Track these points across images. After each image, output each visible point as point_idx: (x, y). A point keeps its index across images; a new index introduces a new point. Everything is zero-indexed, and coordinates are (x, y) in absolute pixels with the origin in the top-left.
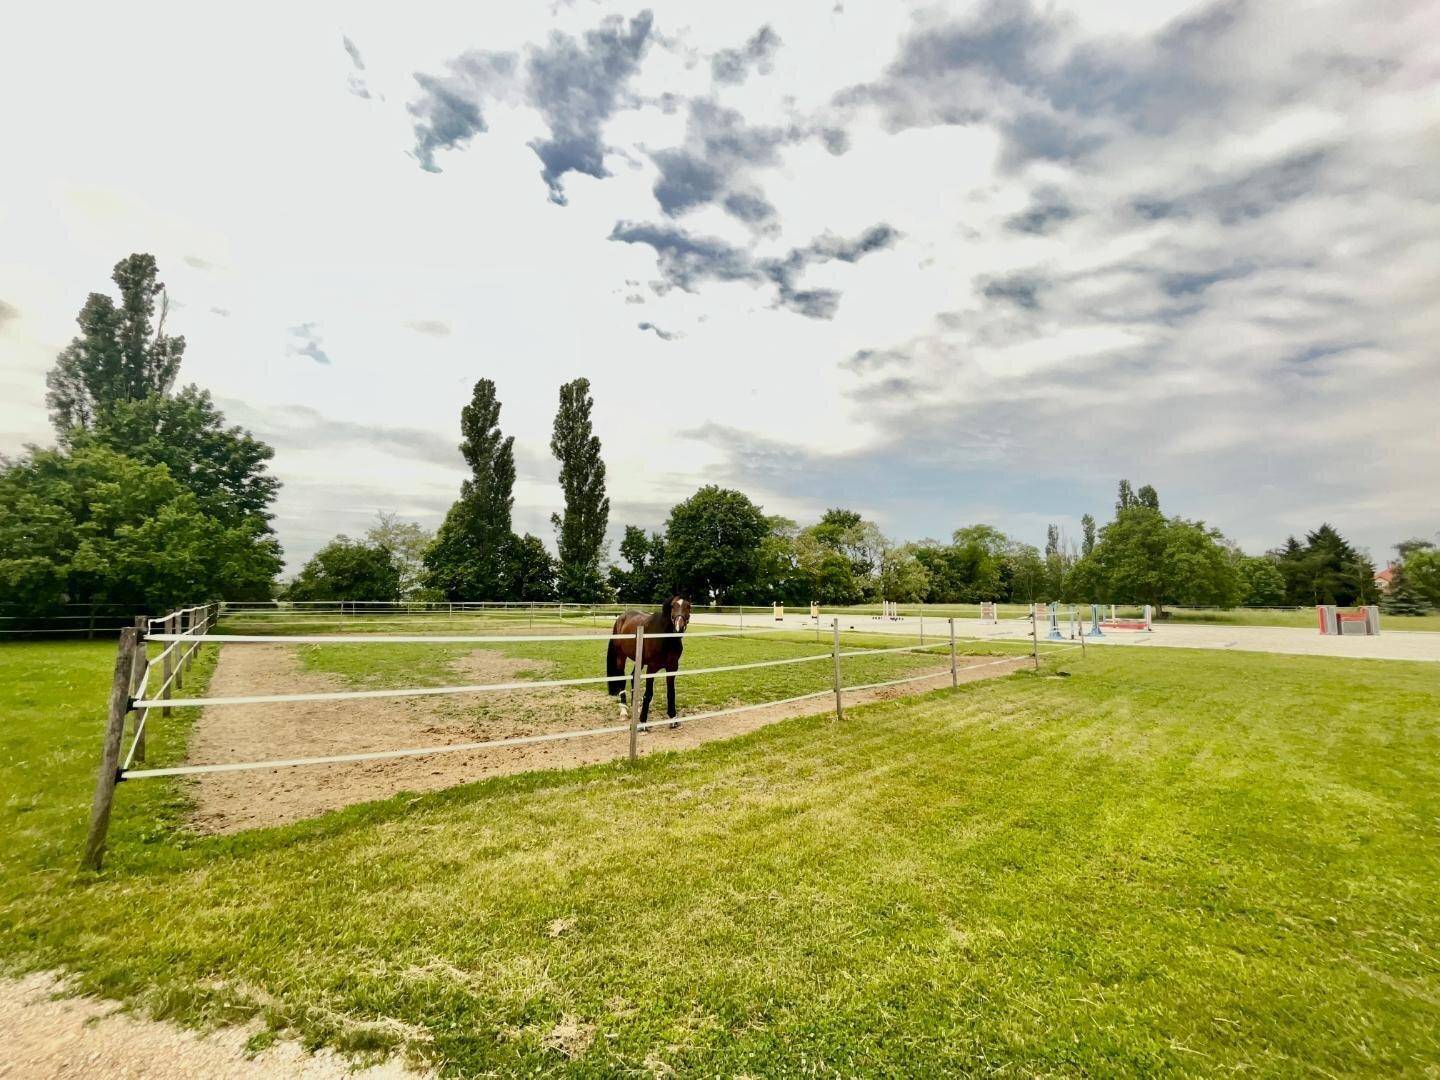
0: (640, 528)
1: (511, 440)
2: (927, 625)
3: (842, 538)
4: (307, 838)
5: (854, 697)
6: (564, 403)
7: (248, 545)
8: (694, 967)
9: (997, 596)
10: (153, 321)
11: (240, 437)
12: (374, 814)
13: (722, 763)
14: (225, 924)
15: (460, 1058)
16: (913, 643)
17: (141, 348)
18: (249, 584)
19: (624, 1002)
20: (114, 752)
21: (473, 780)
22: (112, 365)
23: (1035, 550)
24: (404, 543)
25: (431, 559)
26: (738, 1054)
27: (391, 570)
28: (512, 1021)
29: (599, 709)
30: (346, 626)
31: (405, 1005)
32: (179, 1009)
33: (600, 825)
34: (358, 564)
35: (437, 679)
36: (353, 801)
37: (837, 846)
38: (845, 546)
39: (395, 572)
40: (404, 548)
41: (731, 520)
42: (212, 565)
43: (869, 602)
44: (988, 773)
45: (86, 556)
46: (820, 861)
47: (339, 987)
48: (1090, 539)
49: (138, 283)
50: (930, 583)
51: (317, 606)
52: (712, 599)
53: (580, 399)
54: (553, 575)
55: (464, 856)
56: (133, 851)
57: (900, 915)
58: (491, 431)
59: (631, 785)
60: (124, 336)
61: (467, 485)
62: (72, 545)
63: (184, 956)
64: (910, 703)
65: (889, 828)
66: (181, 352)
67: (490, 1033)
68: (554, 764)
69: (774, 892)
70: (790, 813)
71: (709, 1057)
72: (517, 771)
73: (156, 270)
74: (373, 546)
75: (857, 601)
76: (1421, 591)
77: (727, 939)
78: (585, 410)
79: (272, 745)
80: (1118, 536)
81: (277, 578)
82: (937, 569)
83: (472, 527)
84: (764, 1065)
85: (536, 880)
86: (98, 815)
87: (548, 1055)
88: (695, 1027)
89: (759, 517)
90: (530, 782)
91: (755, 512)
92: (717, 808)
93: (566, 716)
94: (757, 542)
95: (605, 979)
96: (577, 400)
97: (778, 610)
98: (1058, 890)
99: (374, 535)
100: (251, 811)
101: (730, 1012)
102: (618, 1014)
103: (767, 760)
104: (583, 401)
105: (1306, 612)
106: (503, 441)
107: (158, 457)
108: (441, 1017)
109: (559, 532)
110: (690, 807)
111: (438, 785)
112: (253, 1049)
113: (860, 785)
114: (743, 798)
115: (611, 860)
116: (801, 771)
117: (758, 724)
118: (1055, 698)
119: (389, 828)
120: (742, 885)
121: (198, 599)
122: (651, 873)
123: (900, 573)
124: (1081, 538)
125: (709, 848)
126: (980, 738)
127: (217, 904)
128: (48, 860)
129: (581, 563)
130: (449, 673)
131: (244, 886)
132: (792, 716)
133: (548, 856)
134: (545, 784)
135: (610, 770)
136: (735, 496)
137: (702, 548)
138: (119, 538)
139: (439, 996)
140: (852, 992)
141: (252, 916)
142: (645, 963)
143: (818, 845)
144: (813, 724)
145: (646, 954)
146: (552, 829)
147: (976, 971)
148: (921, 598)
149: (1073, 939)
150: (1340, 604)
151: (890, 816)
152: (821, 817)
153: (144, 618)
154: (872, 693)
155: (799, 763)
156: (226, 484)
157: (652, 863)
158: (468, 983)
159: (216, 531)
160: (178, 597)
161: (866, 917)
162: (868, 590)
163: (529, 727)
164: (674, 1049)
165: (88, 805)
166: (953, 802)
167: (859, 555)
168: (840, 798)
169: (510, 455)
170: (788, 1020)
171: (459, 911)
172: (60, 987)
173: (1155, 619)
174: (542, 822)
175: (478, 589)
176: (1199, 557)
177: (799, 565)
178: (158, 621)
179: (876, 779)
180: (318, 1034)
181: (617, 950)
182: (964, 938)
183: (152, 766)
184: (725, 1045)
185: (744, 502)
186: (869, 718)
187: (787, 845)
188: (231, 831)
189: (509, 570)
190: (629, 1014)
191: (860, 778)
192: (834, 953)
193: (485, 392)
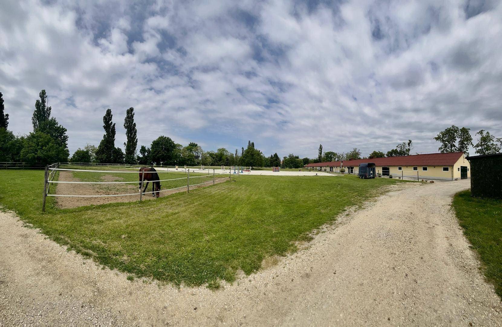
0: (144, 146)
1: (115, 124)
2: (210, 171)
3: (193, 150)
4: (75, 211)
5: (192, 187)
6: (127, 114)
7: (63, 150)
8: (151, 247)
9: (225, 164)
10: (46, 104)
11: (61, 127)
12: (87, 209)
13: (161, 203)
14: (63, 226)
15: (103, 261)
16: (207, 175)
17: (44, 110)
18: (64, 159)
19: (137, 253)
20: (45, 191)
21: (106, 203)
22: (40, 114)
23: (233, 154)
24: (91, 150)
25: (97, 153)
26: (160, 265)
27: (89, 156)
28: (114, 255)
29: (133, 189)
30: (81, 168)
31: (93, 248)
32: (57, 240)
33: (132, 215)
34: (83, 154)
35: (98, 181)
36: (83, 205)
37: (184, 221)
38: (194, 152)
39: (90, 156)
40: (91, 151)
41: (167, 144)
42: (58, 155)
43: (199, 165)
44: (218, 203)
45: (39, 154)
46: (180, 224)
47: (81, 242)
48: (243, 153)
49: (43, 96)
50: (212, 161)
51: (75, 164)
52: (161, 164)
53: (131, 113)
54: (124, 157)
55: (104, 220)
56: (49, 209)
57: (196, 235)
58: (110, 122)
59: (140, 207)
60: (42, 108)
61: (105, 135)
62: (37, 151)
63: (57, 230)
64: (204, 188)
65: (196, 216)
66: (51, 110)
67: (109, 256)
68: (123, 201)
69: (170, 231)
70: (175, 214)
71: (154, 265)
72: (115, 202)
73: (46, 93)
74: (85, 150)
75: (196, 165)
76: (285, 165)
77: (159, 241)
78: (132, 116)
79: (69, 192)
80: (247, 152)
81: (69, 157)
82: (214, 158)
83: (106, 146)
84: (165, 268)
85: (119, 226)
86: (44, 202)
87: (121, 263)
88: (151, 260)
89: (174, 144)
90: (118, 205)
91: (173, 142)
92: (159, 213)
93: (126, 191)
94: (173, 150)
95: (133, 248)
96: (131, 114)
97: (177, 167)
98: (226, 225)
99: (86, 148)
100: (66, 205)
101: (159, 257)
102: (135, 256)
103: (171, 202)
104: (132, 114)
105: (272, 168)
106: (113, 124)
107: (48, 133)
108: (100, 252)
109: (126, 147)
110: (153, 212)
111: (99, 204)
112: (68, 250)
113: (191, 207)
114: (165, 210)
115: (135, 223)
116: (178, 204)
117: (170, 194)
118: (233, 186)
119: (89, 212)
120: (163, 230)
121: (56, 162)
122: (144, 226)
123: (206, 159)
124: (241, 152)
125: (156, 222)
126: (217, 196)
127: (61, 222)
128: (37, 209)
129: (130, 155)
130: (101, 179)
131: (66, 219)
132: (178, 192)
133: (121, 221)
134: (121, 205)
135: (136, 203)
136: (168, 138)
137: (159, 151)
138: (44, 149)
139: (99, 248)
140: (184, 252)
141: (67, 225)
142: (141, 246)
143: (180, 221)
144: (183, 193)
145: (141, 244)
146: (122, 215)
147: (209, 244)
148: (210, 165)
149: (227, 234)
150: (276, 167)
151: (197, 214)
152: (182, 214)
153: (48, 165)
154: (196, 186)
155: (178, 203)
156: (59, 137)
157: (144, 224)
158: (105, 246)
159: (58, 148)
160: (53, 161)
161: (189, 236)
162: (198, 162)
163: (118, 192)
164: (147, 264)
165: (42, 200)
166: (210, 210)
167: (197, 154)
168: (187, 210)
169: (114, 128)
170: (170, 258)
171: (103, 231)
172: (41, 231)
173: (251, 169)
174: (120, 214)
175: (107, 160)
176: (259, 157)
177: (182, 156)
178: (50, 166)
179: (195, 206)
180: (78, 250)
181: (136, 242)
182: (207, 238)
183: (51, 194)
184: (157, 263)
185: (170, 140)
186: (195, 192)
187: (174, 221)
188: (63, 208)
189: (114, 156)
190: (138, 256)
191: (191, 206)
192: (181, 244)
193: (109, 113)
